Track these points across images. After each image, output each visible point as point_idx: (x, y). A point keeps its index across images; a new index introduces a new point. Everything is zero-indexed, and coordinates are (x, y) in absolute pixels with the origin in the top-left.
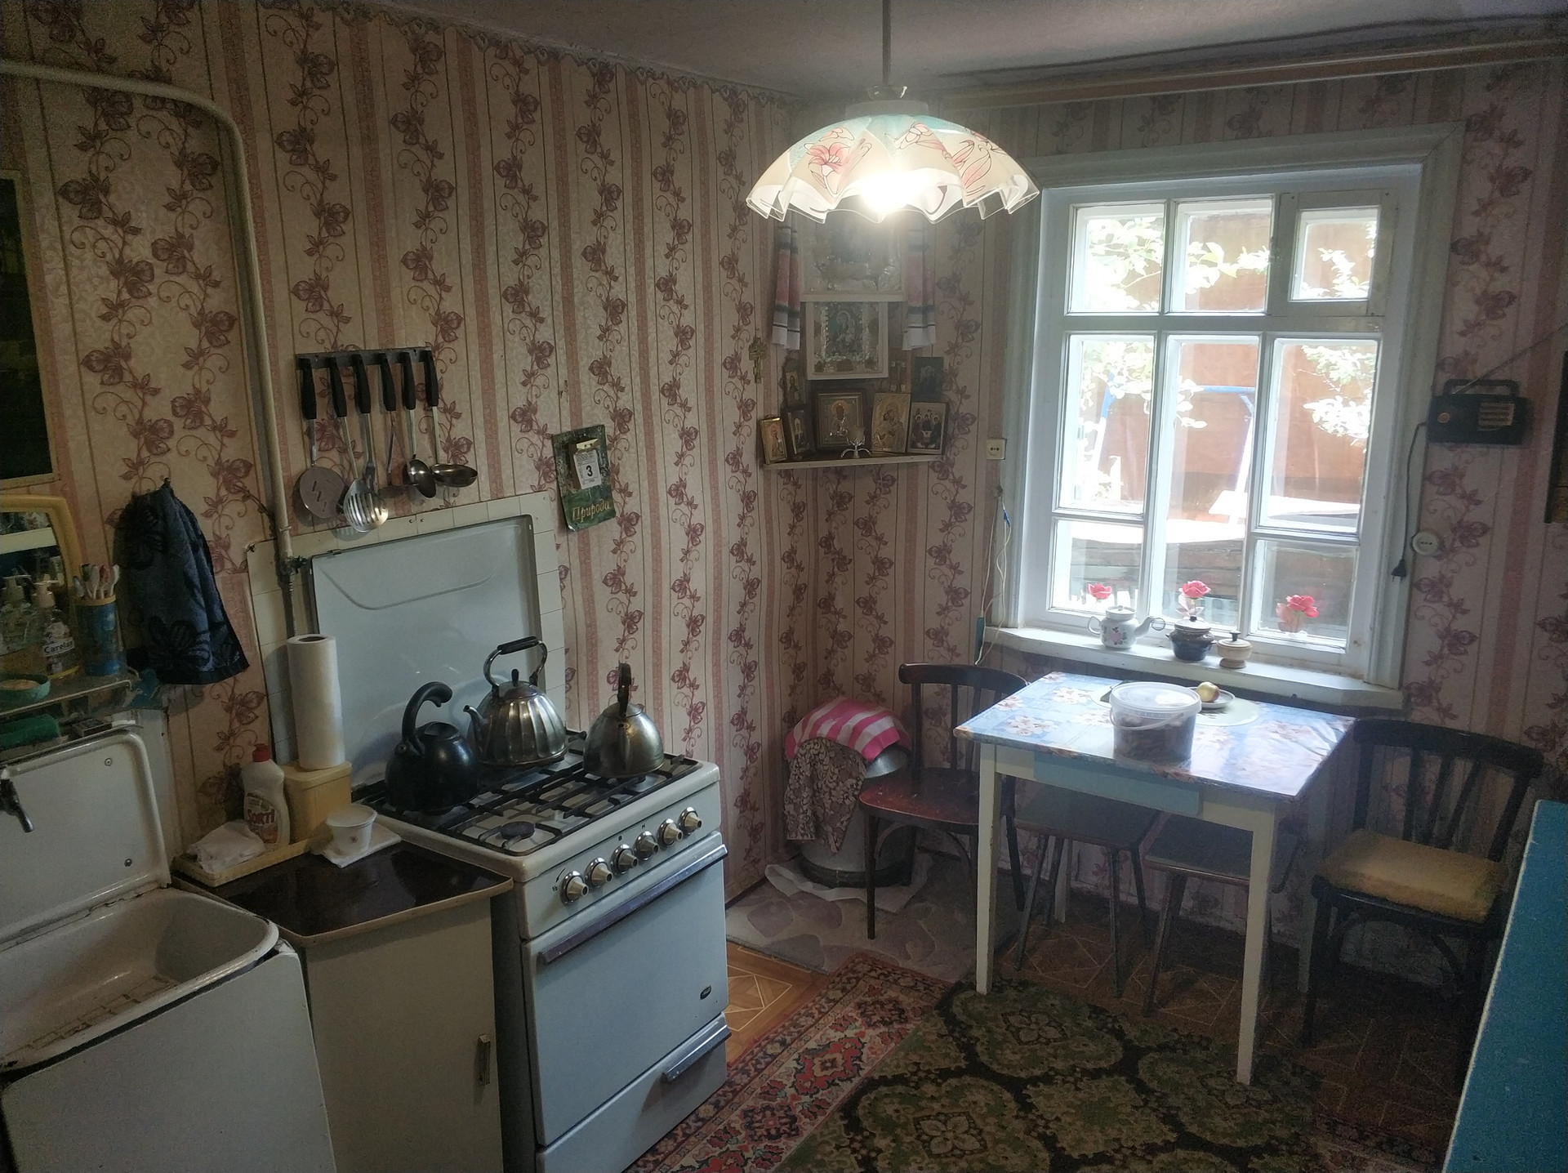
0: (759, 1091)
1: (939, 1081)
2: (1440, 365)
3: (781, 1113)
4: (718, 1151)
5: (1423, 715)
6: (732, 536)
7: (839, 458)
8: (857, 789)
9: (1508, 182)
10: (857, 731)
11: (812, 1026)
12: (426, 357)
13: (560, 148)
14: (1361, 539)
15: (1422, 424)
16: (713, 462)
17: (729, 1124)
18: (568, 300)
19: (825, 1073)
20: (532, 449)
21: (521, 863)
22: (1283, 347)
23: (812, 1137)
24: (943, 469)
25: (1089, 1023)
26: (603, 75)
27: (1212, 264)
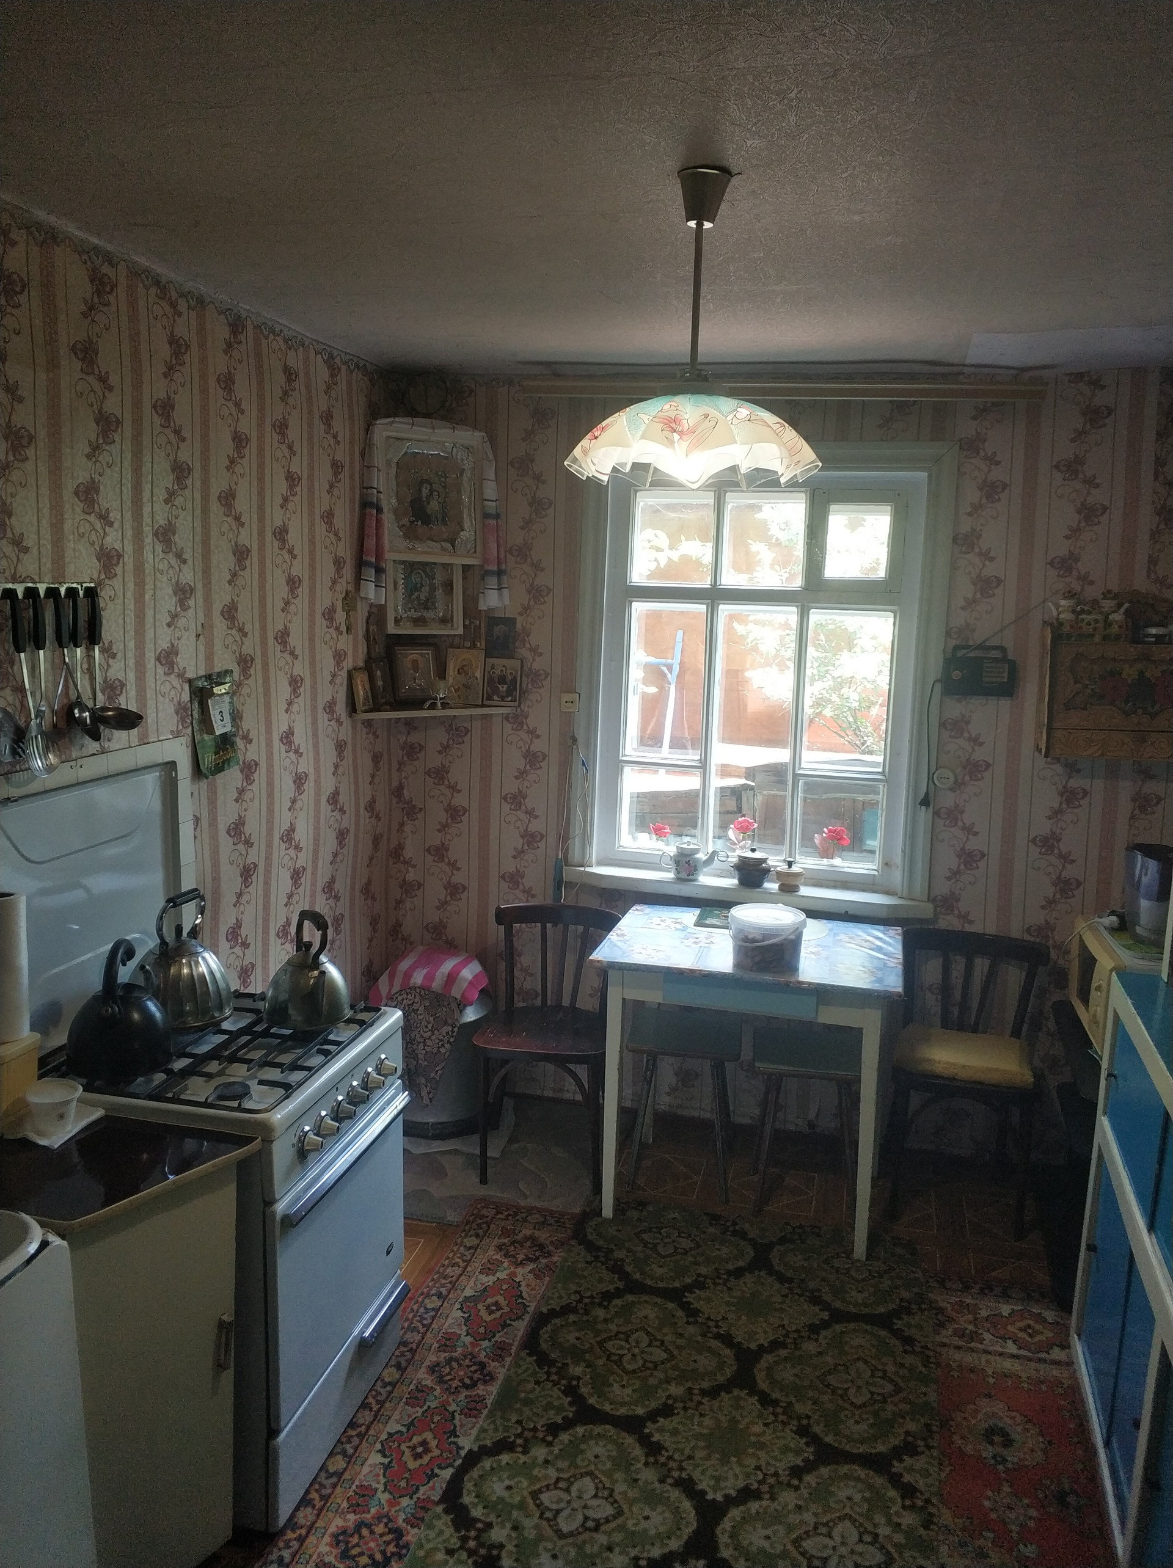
0: (436, 1345)
1: (605, 1303)
2: (948, 634)
3: (467, 1362)
4: (419, 1411)
5: (948, 922)
6: (328, 785)
7: (423, 709)
8: (452, 1036)
9: (991, 490)
10: (452, 978)
11: (461, 1275)
12: (91, 593)
13: (204, 391)
14: (889, 776)
15: (937, 681)
16: (314, 709)
17: (419, 1383)
18: (206, 542)
19: (493, 1316)
20: (173, 692)
21: (269, 1119)
22: (816, 617)
23: (508, 1380)
24: (518, 720)
25: (712, 1230)
26: (236, 326)
27: (659, 550)
